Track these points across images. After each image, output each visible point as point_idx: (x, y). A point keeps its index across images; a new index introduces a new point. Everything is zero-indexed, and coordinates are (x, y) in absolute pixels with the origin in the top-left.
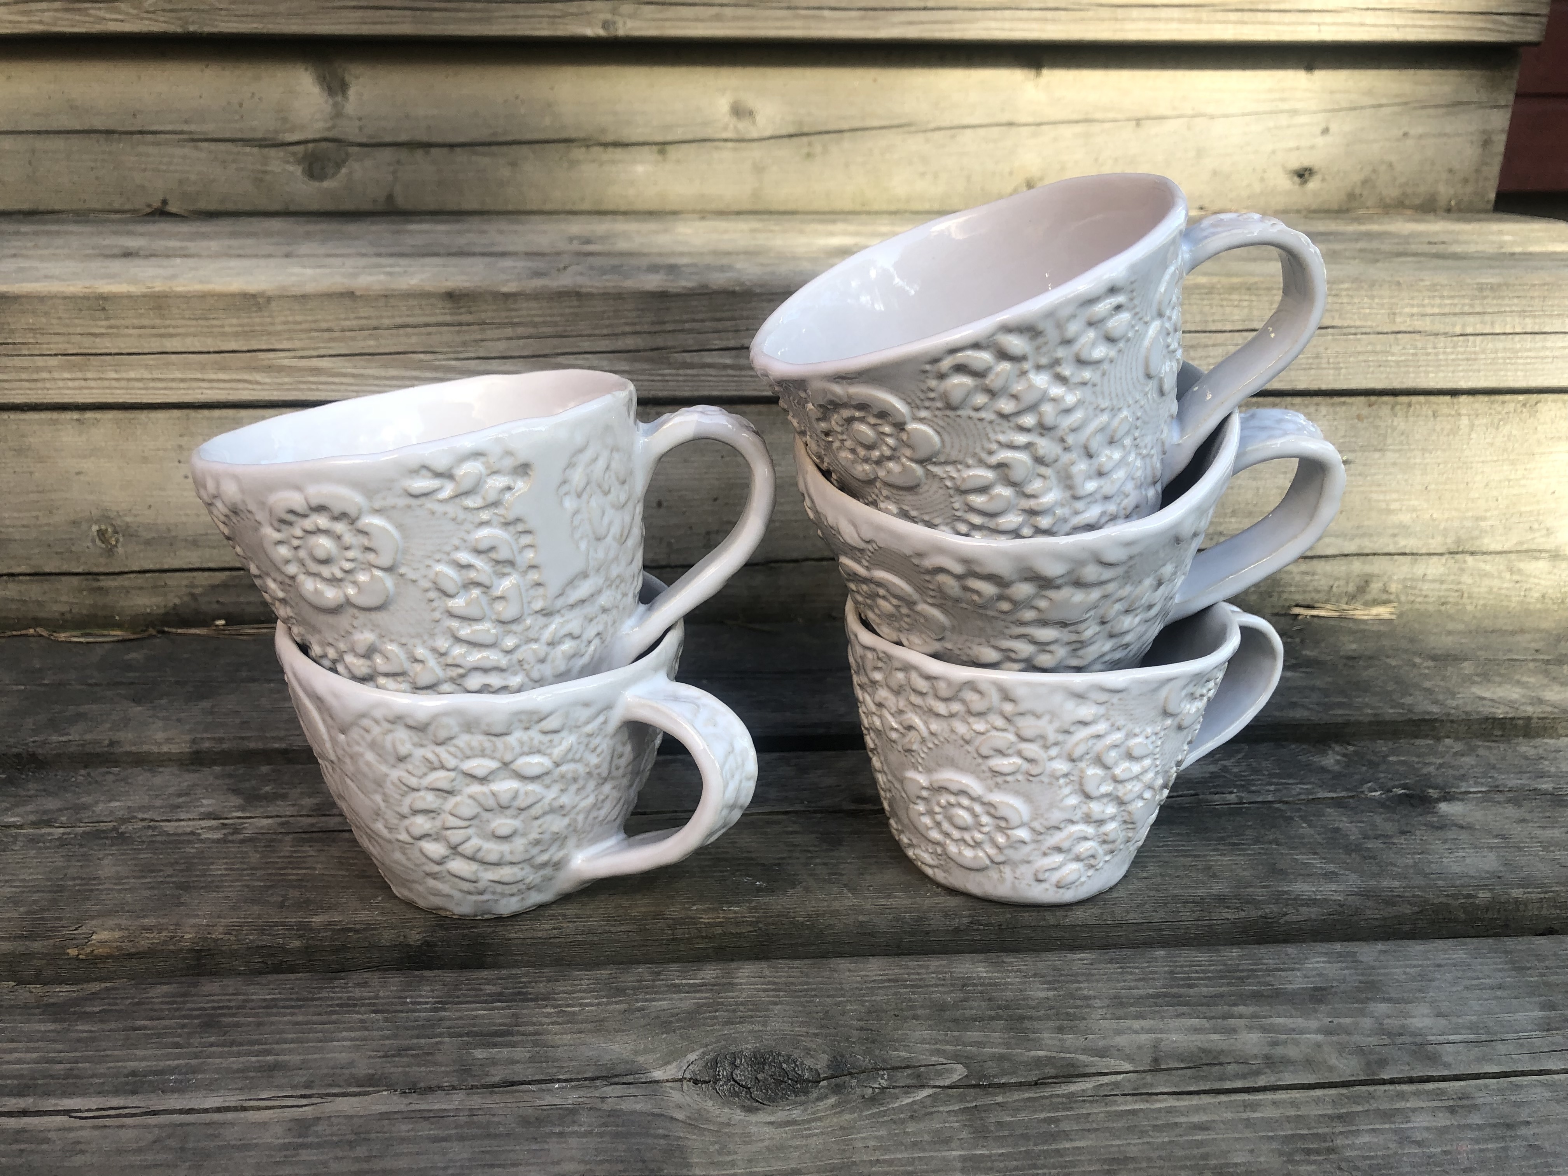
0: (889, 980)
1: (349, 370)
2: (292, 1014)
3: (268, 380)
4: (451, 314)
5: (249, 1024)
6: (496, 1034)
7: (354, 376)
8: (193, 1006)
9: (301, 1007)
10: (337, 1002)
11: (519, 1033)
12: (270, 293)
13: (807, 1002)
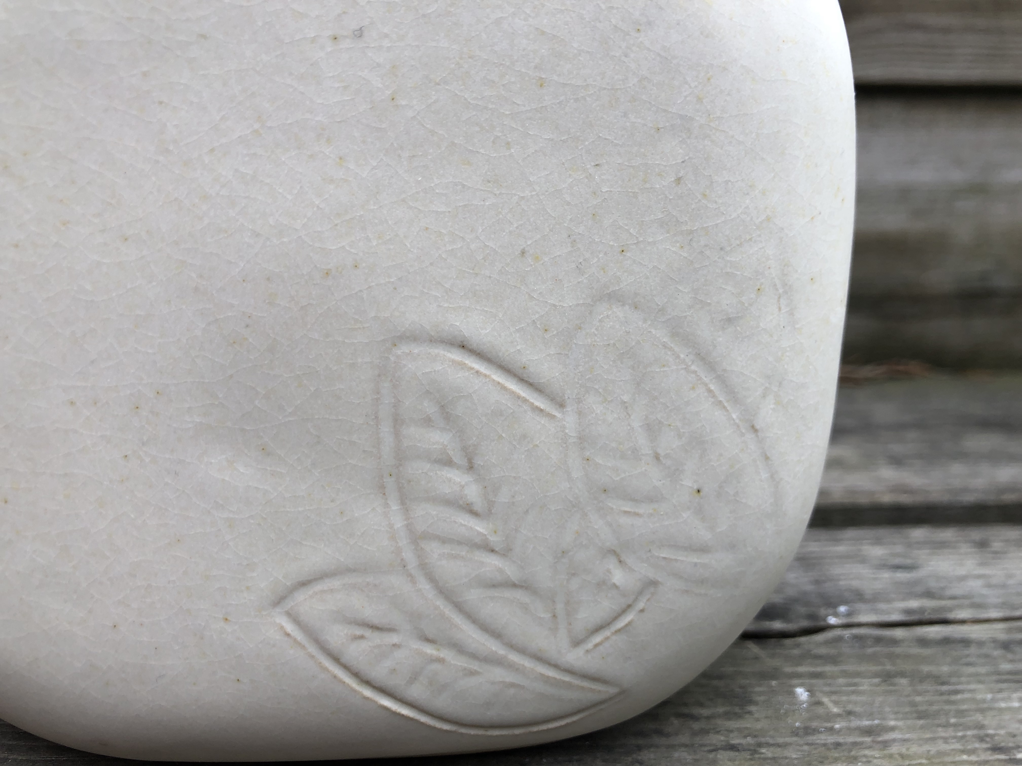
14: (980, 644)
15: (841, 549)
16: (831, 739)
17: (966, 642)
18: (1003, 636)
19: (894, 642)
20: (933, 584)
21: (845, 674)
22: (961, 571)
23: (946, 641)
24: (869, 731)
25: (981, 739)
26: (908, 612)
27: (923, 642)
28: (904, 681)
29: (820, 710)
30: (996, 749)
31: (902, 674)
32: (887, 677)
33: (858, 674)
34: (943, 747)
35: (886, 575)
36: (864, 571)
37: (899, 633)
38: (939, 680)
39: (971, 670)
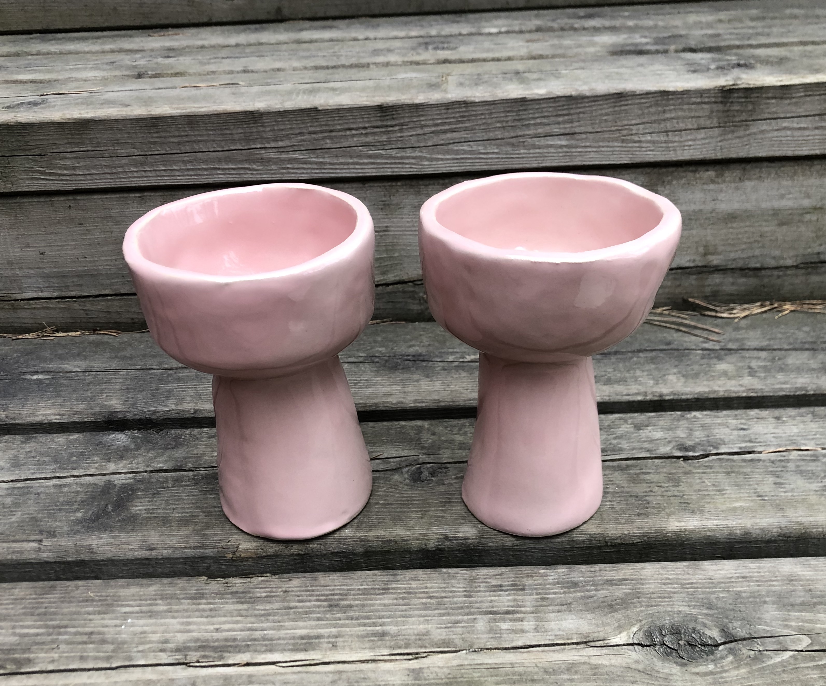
0: (743, 577)
1: (314, 159)
2: (380, 599)
3: (261, 168)
4: (381, 120)
5: (357, 606)
6: (507, 613)
7: (316, 163)
8: (318, 593)
9: (383, 594)
10: (404, 591)
11: (521, 612)
12: (262, 110)
13: (694, 592)
14: (764, 461)
15: (719, 421)
16: (706, 493)
17: (759, 460)
18: (773, 459)
19: (733, 461)
20: (753, 437)
21: (714, 472)
22: (766, 431)
23: (752, 460)
24: (719, 491)
25: (755, 493)
26: (740, 448)
27: (744, 461)
28: (733, 474)
29: (703, 484)
30: (759, 496)
31: (733, 472)
32: (728, 473)
33: (718, 472)
34: (742, 495)
35: (735, 432)
36: (727, 431)
37: (736, 457)
38: (745, 474)
39: (758, 470)
